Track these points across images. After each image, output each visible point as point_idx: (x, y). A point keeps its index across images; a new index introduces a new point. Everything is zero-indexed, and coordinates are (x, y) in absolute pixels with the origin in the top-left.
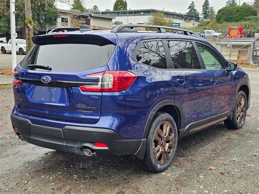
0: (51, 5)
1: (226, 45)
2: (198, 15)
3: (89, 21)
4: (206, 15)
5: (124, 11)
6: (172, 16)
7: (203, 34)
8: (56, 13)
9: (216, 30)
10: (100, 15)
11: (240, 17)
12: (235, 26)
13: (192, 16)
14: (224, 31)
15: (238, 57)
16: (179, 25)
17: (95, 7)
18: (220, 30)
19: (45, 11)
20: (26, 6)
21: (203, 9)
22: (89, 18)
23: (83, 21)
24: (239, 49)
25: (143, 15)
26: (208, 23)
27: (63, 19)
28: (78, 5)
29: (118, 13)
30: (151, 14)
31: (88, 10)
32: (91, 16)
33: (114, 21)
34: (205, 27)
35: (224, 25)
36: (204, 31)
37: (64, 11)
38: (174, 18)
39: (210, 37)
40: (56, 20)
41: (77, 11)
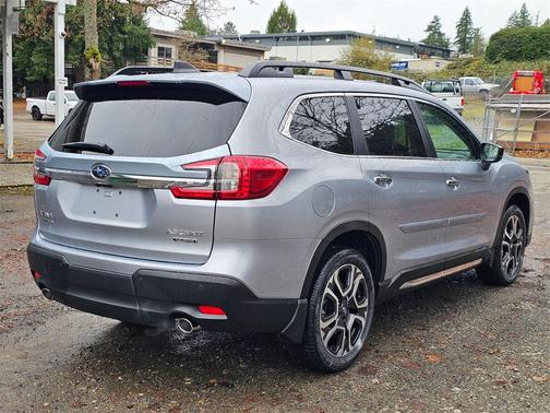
0: (137, 21)
1: (507, 111)
2: (447, 45)
3: (216, 54)
4: (464, 44)
5: (290, 34)
6: (391, 47)
7: (458, 86)
8: (146, 37)
9: (486, 77)
10: (239, 44)
11: (539, 49)
12: (527, 70)
13: (433, 46)
14: (503, 80)
15: (534, 136)
16: (406, 66)
17: (230, 26)
18: (495, 78)
19: (124, 33)
20: (86, 21)
21: (459, 32)
22: (216, 49)
23: (202, 55)
24: (536, 119)
25: (330, 43)
26: (469, 62)
27: (160, 49)
28: (193, 20)
29: (277, 38)
30: (347, 41)
31: (215, 31)
32: (219, 44)
33: (267, 55)
34: (462, 71)
35: (503, 67)
36: (460, 79)
37: (164, 32)
38: (395, 50)
39: (473, 93)
40: (146, 52)
41: (192, 33)
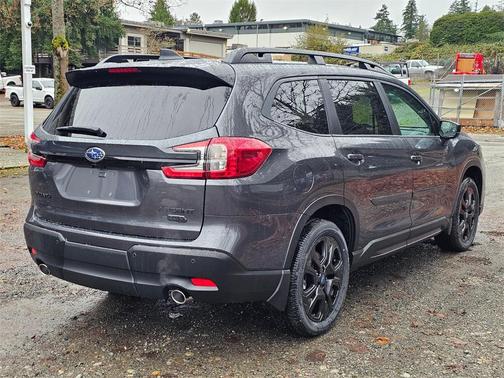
0: (107, 11)
1: (451, 90)
2: (395, 31)
3: (182, 42)
4: (410, 31)
5: (250, 23)
6: (343, 34)
7: (405, 68)
8: (116, 27)
9: (431, 60)
10: (204, 32)
11: (479, 33)
12: (468, 51)
13: (382, 32)
14: (446, 62)
15: (476, 113)
16: (358, 51)
17: (195, 17)
18: (439, 60)
19: (96, 24)
20: (54, 12)
21: (405, 19)
22: (182, 37)
23: (168, 44)
24: (478, 97)
25: (287, 31)
26: (415, 46)
27: (130, 38)
28: (161, 12)
29: (239, 27)
30: (303, 28)
31: (181, 22)
32: (185, 33)
33: (230, 43)
34: (408, 54)
35: (446, 51)
36: (407, 61)
37: (133, 23)
38: (347, 37)
39: (418, 74)
40: (117, 41)
41: (159, 23)
